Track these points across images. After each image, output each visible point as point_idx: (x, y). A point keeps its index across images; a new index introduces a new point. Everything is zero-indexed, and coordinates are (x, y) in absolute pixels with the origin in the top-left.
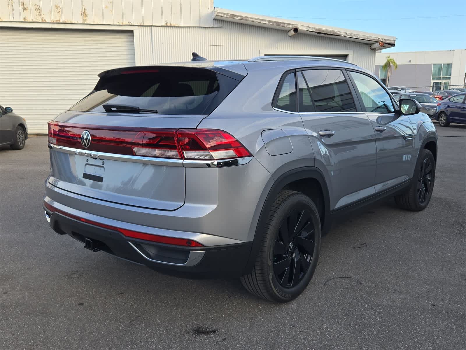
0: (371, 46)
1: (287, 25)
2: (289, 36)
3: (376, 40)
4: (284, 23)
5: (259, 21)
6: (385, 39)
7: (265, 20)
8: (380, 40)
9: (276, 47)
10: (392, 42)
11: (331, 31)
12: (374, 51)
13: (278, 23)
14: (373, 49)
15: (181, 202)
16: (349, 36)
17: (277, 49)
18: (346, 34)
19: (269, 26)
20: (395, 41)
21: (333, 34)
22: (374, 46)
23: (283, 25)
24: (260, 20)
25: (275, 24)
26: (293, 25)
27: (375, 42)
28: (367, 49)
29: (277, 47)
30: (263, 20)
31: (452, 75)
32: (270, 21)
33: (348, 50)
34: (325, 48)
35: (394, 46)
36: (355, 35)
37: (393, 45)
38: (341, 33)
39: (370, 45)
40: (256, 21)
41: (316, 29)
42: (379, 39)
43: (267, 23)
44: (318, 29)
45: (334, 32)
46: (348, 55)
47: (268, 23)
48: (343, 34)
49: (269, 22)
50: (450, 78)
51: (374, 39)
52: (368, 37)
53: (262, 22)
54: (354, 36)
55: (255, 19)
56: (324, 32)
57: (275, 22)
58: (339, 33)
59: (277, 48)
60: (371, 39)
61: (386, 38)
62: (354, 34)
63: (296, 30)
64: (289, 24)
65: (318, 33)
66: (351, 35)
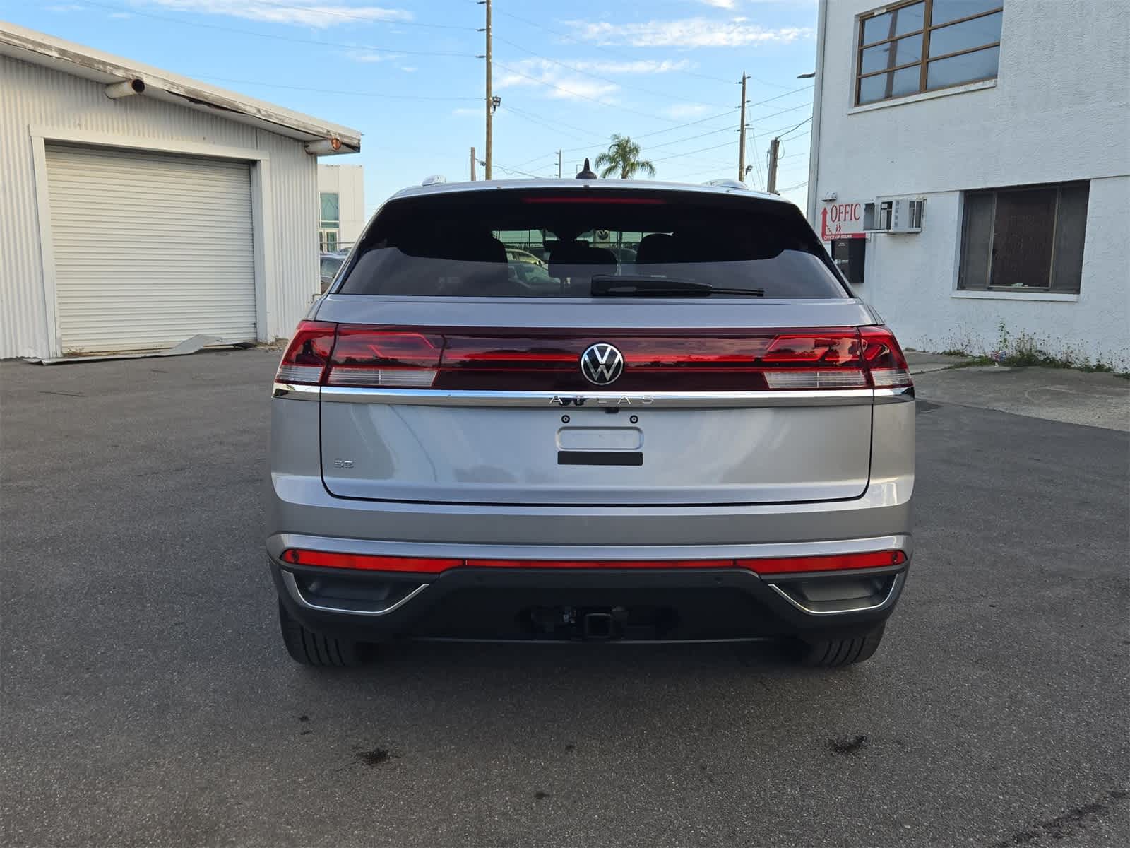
0: (307, 146)
1: (111, 68)
2: (110, 98)
3: (323, 133)
4: (103, 63)
5: (30, 46)
6: (340, 135)
7: (49, 48)
8: (331, 135)
9: (75, 122)
10: (355, 142)
11: (223, 99)
12: (314, 159)
13: (87, 61)
14: (312, 153)
15: (863, 478)
16: (264, 116)
17: (78, 128)
18: (259, 110)
19: (62, 65)
20: (359, 140)
21: (228, 107)
22: (312, 148)
23: (101, 67)
24: (33, 42)
25: (78, 61)
26: (127, 70)
27: (320, 138)
28: (300, 153)
29: (78, 122)
30: (41, 45)
31: (340, 218)
32: (63, 52)
33: (259, 151)
34: (204, 138)
35: (359, 151)
36: (278, 117)
37: (356, 149)
38: (248, 109)
39: (305, 143)
40: (23, 46)
41: (188, 91)
42: (328, 131)
43: (55, 54)
44: (192, 91)
45: (230, 103)
46: (260, 160)
47: (58, 56)
48: (252, 111)
49: (60, 54)
50: (336, 225)
51: (318, 132)
52: (308, 126)
53: (40, 50)
54: (277, 119)
55: (18, 38)
56: (205, 100)
57: (77, 55)
58: (242, 106)
59: (79, 125)
60: (312, 131)
61: (342, 133)
62: (276, 114)
63: (138, 85)
64: (118, 67)
65: (191, 99)
66: (269, 116)
